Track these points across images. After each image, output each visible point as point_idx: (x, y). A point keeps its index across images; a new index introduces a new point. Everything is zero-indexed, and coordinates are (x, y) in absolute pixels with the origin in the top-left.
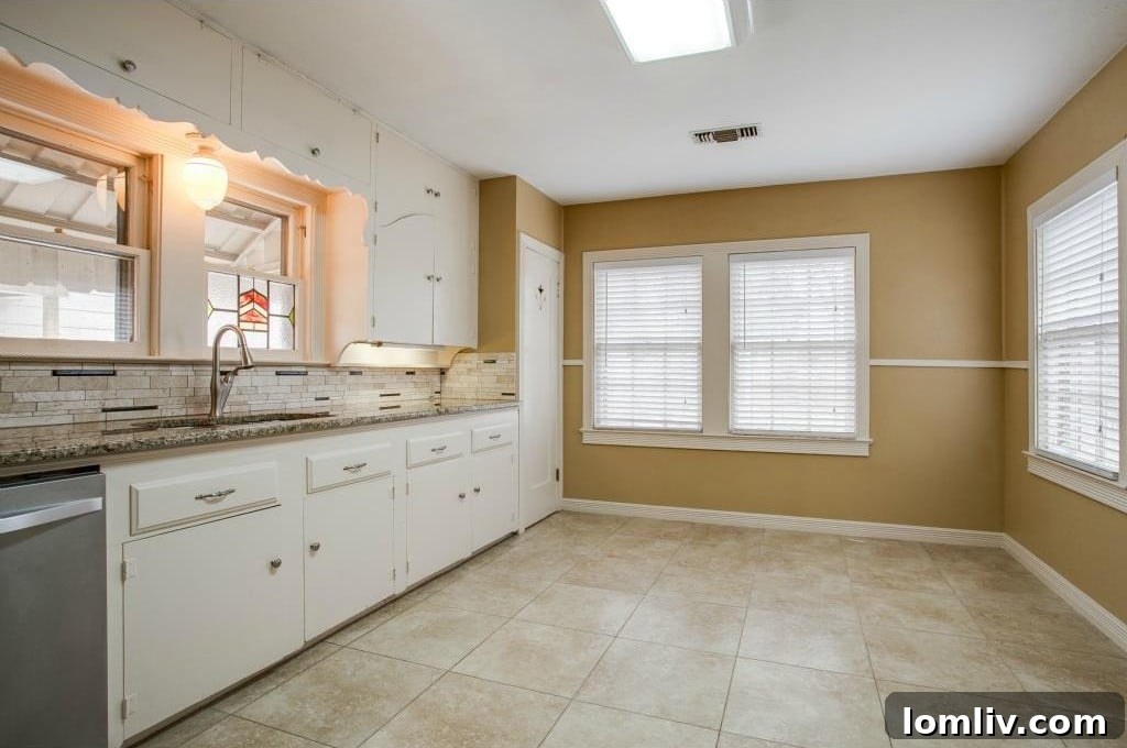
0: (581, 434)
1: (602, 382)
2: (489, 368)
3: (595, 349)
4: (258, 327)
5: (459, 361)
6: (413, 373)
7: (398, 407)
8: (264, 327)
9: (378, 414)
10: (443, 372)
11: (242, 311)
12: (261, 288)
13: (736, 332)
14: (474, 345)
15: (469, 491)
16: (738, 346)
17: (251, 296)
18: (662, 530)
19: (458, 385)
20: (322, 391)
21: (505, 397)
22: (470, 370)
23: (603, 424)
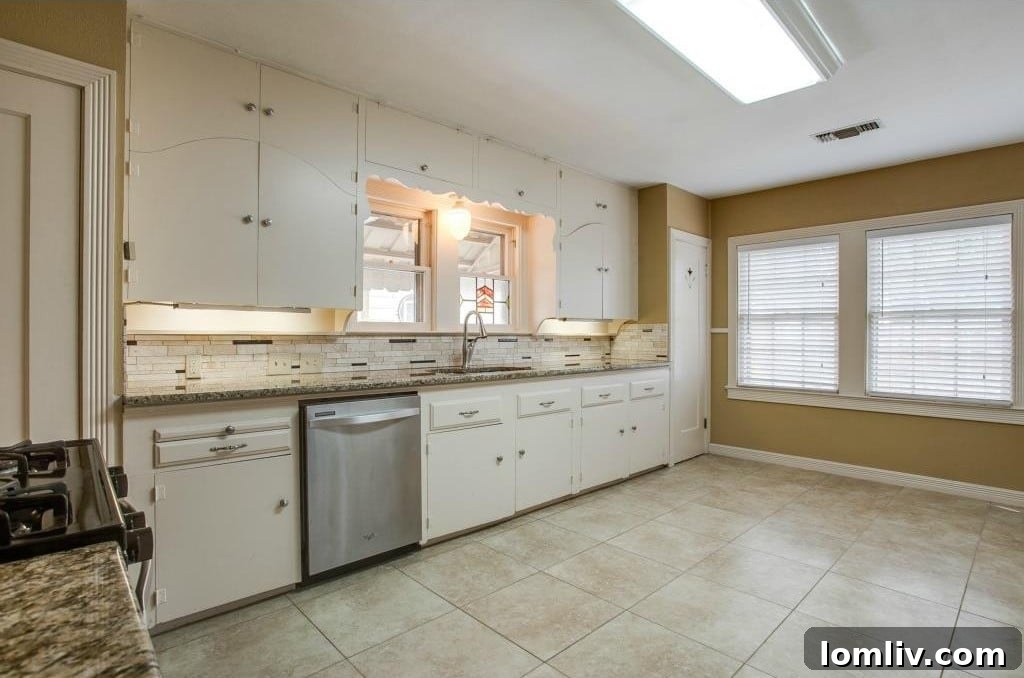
0: (726, 390)
1: (745, 347)
2: (646, 337)
3: (738, 319)
4: (488, 310)
5: (624, 331)
6: (589, 340)
7: (578, 364)
8: (491, 310)
9: (562, 368)
10: (611, 339)
11: (479, 300)
12: (489, 284)
13: (873, 302)
14: (636, 319)
15: (627, 429)
16: (875, 316)
17: (484, 290)
18: (793, 476)
19: (624, 349)
20: (526, 352)
21: (660, 359)
22: (632, 337)
23: (746, 383)
